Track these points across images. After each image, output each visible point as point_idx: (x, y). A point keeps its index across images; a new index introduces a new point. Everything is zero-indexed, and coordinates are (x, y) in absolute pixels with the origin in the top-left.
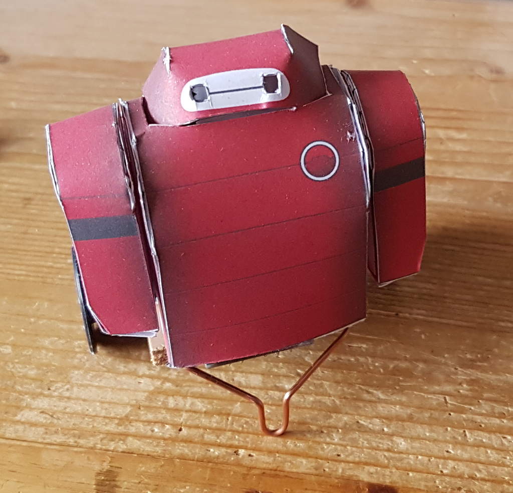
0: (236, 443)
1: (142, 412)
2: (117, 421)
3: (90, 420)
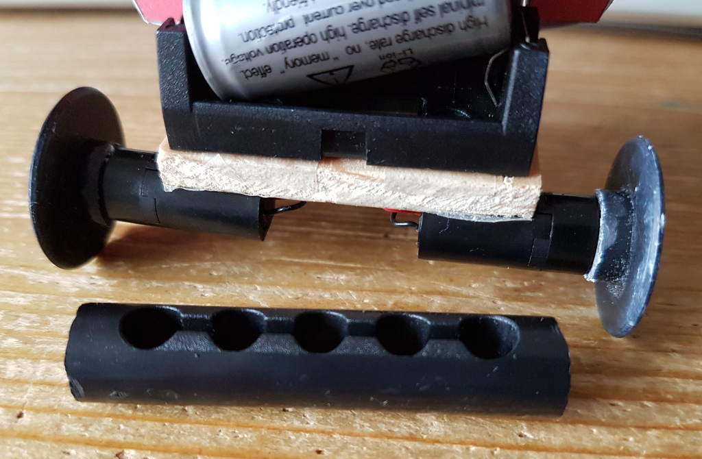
0: (120, 437)
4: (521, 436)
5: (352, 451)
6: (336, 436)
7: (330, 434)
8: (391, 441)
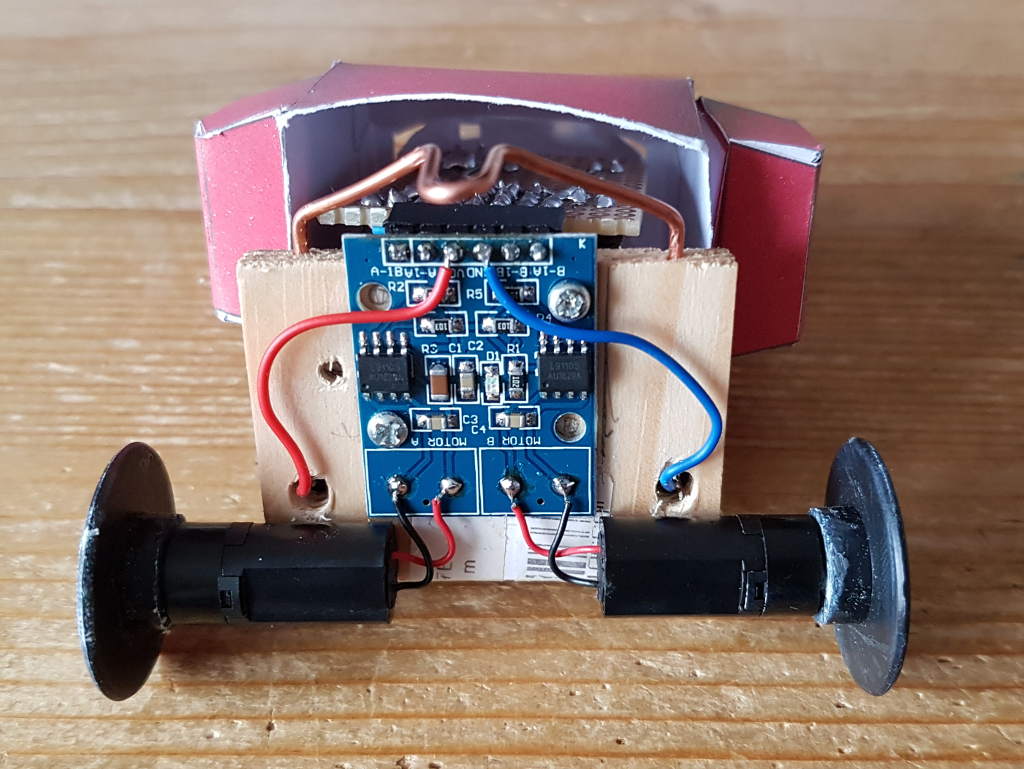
0: (396, 742)
1: (179, 698)
2: (127, 724)
3: (69, 727)
4: (838, 706)
5: (655, 738)
6: (635, 722)
7: (628, 719)
8: (696, 724)
